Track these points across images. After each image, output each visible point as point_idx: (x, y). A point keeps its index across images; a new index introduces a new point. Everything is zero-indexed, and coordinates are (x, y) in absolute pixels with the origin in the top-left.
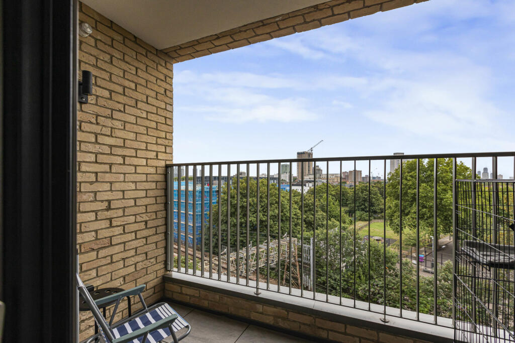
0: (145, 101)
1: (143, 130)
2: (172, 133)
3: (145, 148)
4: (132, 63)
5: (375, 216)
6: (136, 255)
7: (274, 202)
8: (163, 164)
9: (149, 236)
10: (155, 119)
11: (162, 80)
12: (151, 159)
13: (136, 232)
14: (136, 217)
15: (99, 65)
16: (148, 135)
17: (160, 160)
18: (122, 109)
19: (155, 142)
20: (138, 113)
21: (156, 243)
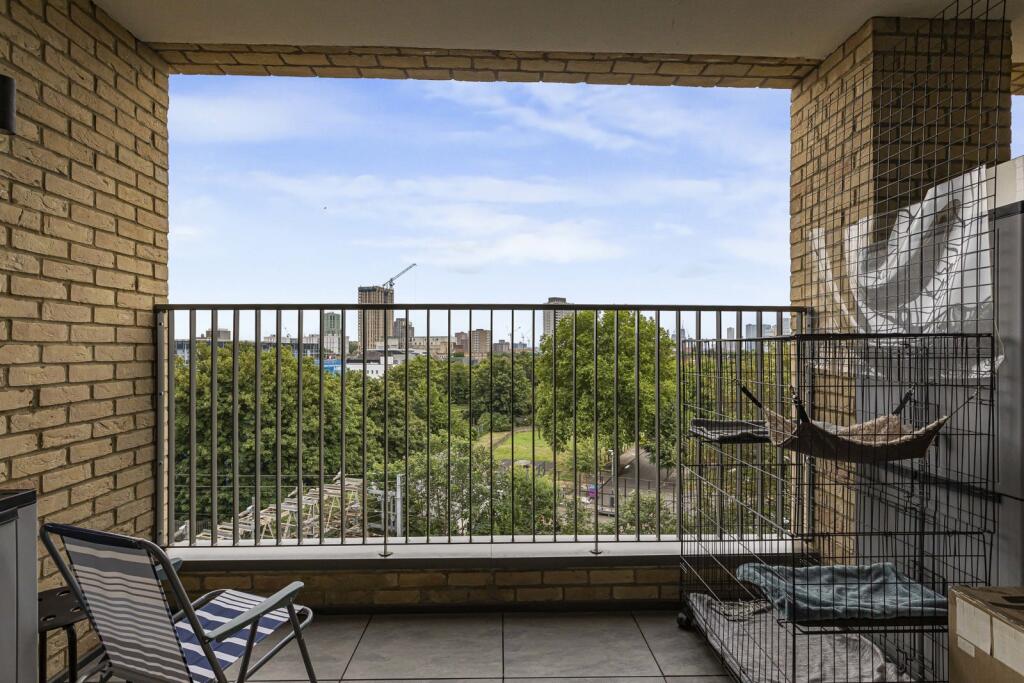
0: (113, 156)
1: (107, 223)
2: (166, 233)
3: (112, 266)
4: (85, 65)
5: (519, 420)
6: (94, 515)
7: (310, 400)
8: (147, 303)
9: (121, 471)
10: (133, 200)
11: (147, 112)
12: (124, 291)
13: (93, 461)
14: (93, 427)
15: (16, 61)
16: (118, 235)
17: (143, 293)
18: (66, 172)
19: (132, 253)
20: (98, 181)
21: (135, 486)
